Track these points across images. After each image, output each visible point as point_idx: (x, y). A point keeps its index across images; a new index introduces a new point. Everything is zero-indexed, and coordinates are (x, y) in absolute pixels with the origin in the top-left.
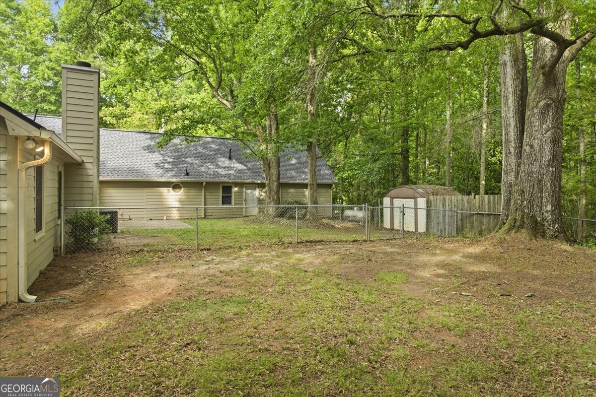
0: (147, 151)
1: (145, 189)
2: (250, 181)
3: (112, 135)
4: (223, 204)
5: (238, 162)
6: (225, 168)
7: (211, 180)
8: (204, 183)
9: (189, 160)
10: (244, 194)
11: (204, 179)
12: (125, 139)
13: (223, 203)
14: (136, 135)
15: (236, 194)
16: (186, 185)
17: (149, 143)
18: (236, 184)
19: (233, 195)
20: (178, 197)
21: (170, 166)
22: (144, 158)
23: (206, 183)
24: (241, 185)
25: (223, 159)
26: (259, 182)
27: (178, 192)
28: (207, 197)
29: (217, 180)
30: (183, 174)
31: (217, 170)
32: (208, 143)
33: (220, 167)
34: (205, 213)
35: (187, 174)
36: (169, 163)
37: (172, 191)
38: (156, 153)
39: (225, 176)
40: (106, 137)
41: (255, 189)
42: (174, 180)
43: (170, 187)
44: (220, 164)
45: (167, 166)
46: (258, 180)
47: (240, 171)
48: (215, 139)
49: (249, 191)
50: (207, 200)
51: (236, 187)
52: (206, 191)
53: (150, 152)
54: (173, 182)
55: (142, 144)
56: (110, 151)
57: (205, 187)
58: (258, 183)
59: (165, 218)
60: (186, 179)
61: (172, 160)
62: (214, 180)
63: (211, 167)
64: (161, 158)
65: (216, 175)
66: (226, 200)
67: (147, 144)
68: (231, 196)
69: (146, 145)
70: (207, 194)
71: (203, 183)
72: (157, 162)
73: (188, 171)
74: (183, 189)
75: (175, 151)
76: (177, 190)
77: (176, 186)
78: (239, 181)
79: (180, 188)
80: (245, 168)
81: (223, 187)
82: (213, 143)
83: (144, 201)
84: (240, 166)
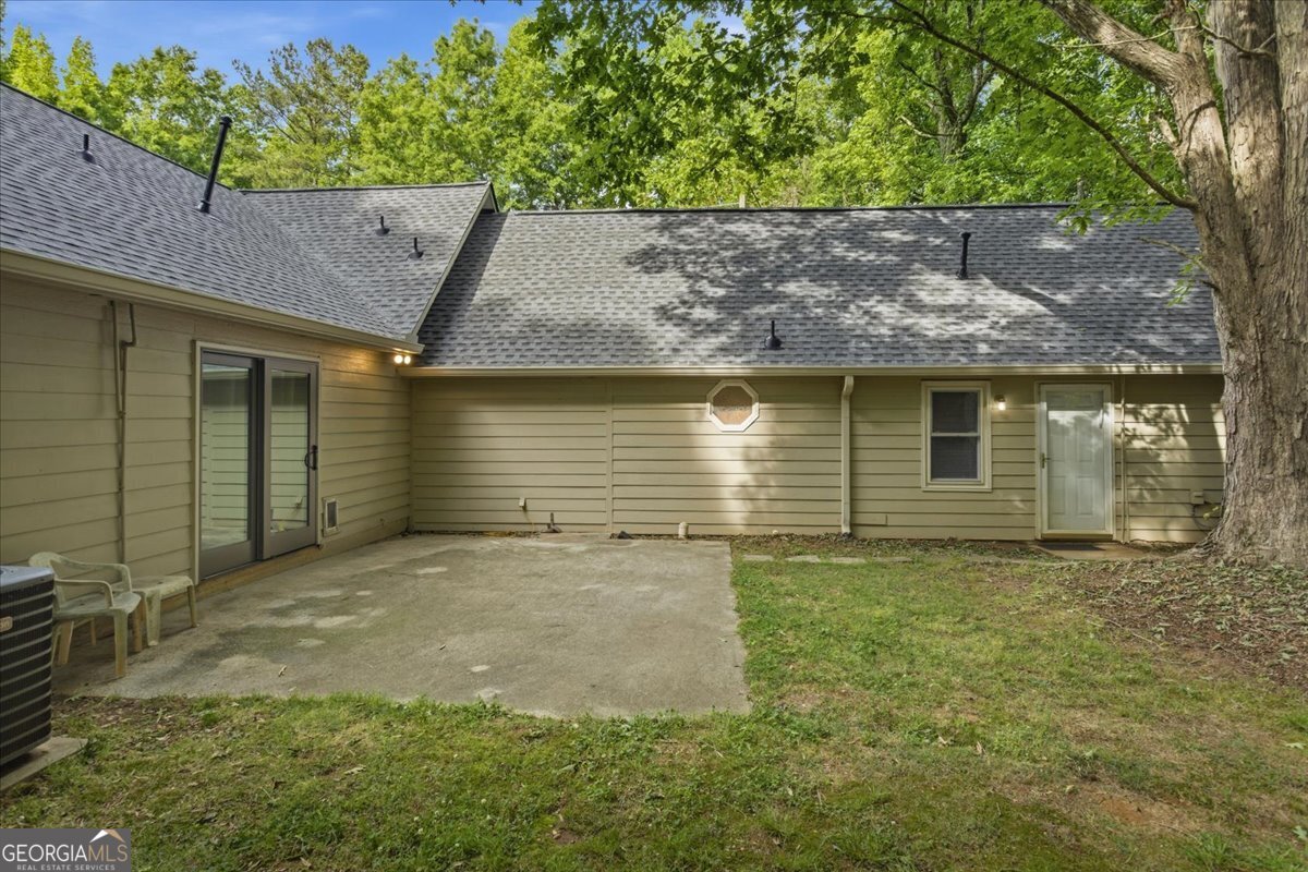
0: (637, 268)
1: (608, 409)
2: (1074, 368)
3: (537, 227)
4: (934, 475)
5: (1004, 286)
6: (942, 310)
7: (882, 364)
8: (849, 381)
9: (791, 287)
10: (1041, 430)
11: (848, 363)
12: (572, 234)
13: (936, 473)
14: (613, 221)
15: (1001, 429)
16: (769, 389)
17: (650, 241)
18: (1002, 385)
19: (985, 433)
20: (740, 441)
21: (710, 314)
22: (619, 293)
23: (856, 378)
24: (1024, 388)
25: (937, 279)
26: (1127, 369)
27: (739, 422)
28: (861, 442)
29: (907, 365)
30: (757, 345)
31: (908, 321)
32: (872, 225)
33: (919, 308)
34: (853, 512)
35: (776, 344)
36: (708, 302)
37: (713, 418)
38: (666, 275)
39: (944, 345)
40: (517, 235)
41: (1099, 406)
42: (720, 367)
43: (705, 402)
44: (924, 296)
45: (698, 313)
46: (1118, 359)
47: (1019, 323)
48: (898, 213)
49: (1063, 417)
50: (861, 455)
51: (999, 398)
52: (858, 418)
53: (647, 270)
54: (716, 380)
55: (626, 245)
56: (515, 274)
57: (852, 398)
58: (1120, 377)
59: (681, 532)
60: (767, 365)
61: (721, 292)
62: (894, 364)
63: (883, 309)
64: (684, 288)
65: (903, 342)
66: (953, 456)
67: (642, 245)
68: (977, 439)
69: (637, 248)
70: (862, 428)
71: (842, 378)
72: (663, 302)
73: (781, 330)
74: (756, 406)
75: (736, 261)
76: (737, 412)
77: (730, 395)
78: (1021, 367)
79: (746, 402)
80: (1040, 308)
81: (938, 398)
82: (892, 224)
83: (603, 456)
84: (1019, 305)
